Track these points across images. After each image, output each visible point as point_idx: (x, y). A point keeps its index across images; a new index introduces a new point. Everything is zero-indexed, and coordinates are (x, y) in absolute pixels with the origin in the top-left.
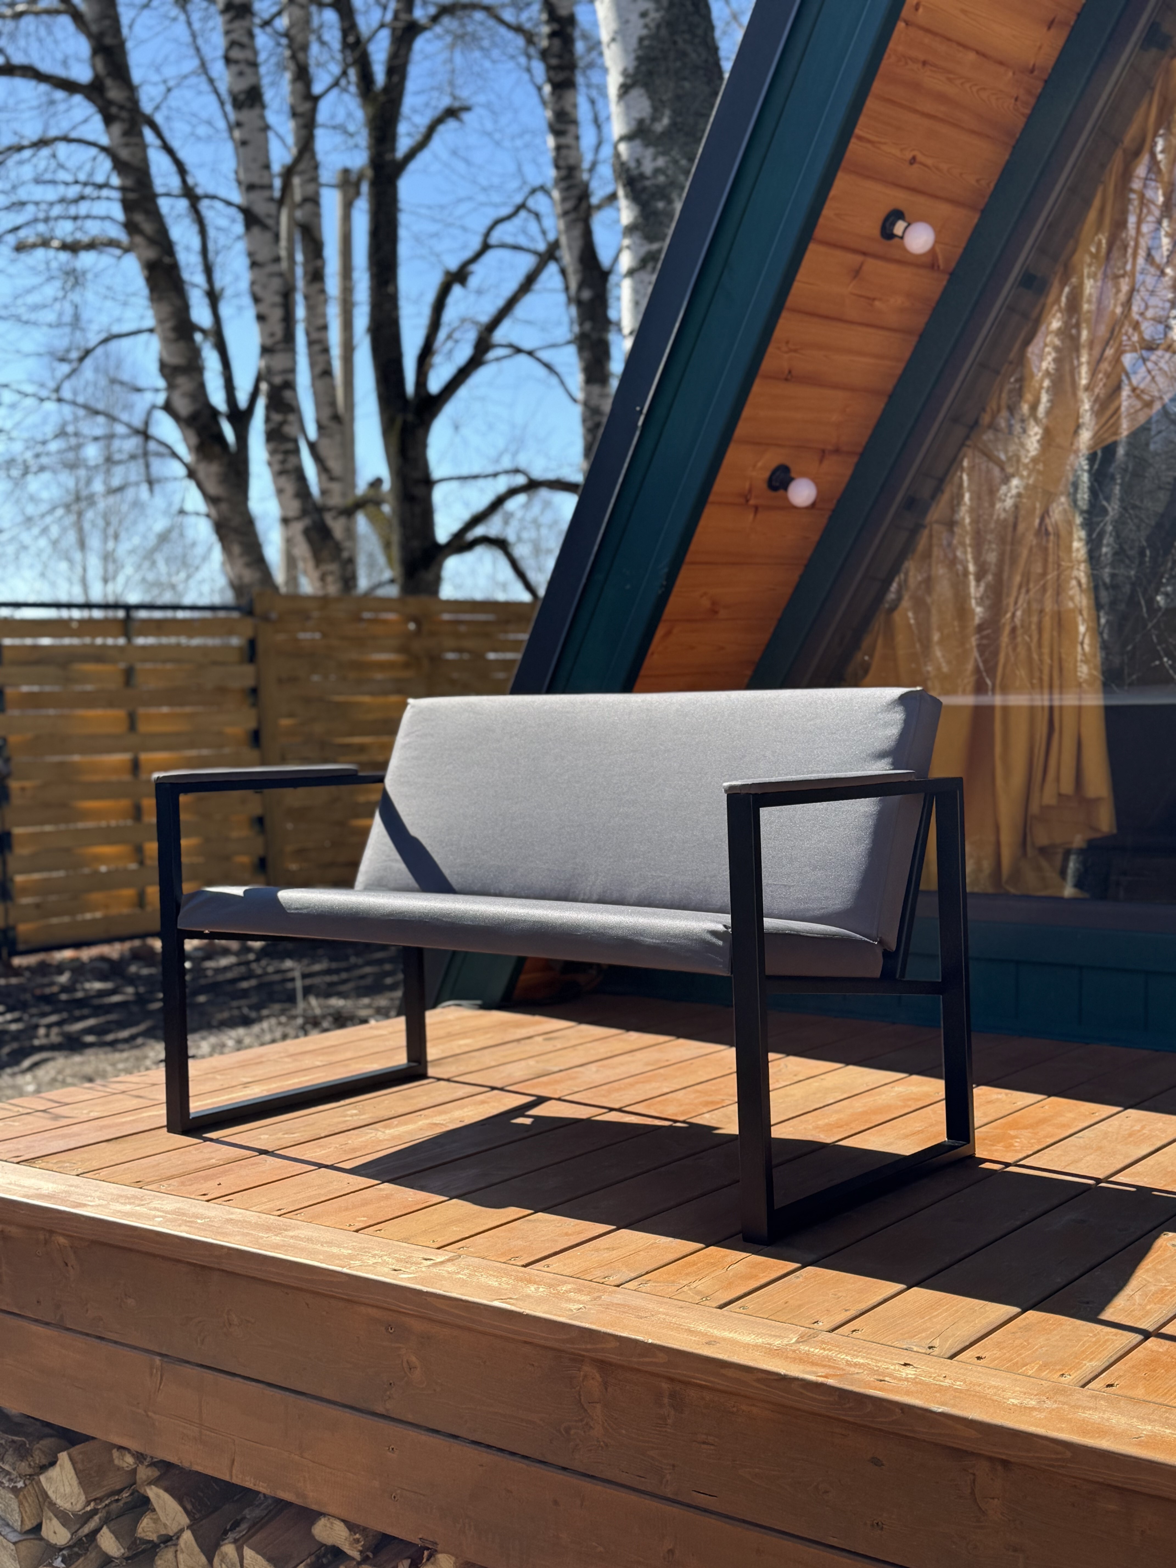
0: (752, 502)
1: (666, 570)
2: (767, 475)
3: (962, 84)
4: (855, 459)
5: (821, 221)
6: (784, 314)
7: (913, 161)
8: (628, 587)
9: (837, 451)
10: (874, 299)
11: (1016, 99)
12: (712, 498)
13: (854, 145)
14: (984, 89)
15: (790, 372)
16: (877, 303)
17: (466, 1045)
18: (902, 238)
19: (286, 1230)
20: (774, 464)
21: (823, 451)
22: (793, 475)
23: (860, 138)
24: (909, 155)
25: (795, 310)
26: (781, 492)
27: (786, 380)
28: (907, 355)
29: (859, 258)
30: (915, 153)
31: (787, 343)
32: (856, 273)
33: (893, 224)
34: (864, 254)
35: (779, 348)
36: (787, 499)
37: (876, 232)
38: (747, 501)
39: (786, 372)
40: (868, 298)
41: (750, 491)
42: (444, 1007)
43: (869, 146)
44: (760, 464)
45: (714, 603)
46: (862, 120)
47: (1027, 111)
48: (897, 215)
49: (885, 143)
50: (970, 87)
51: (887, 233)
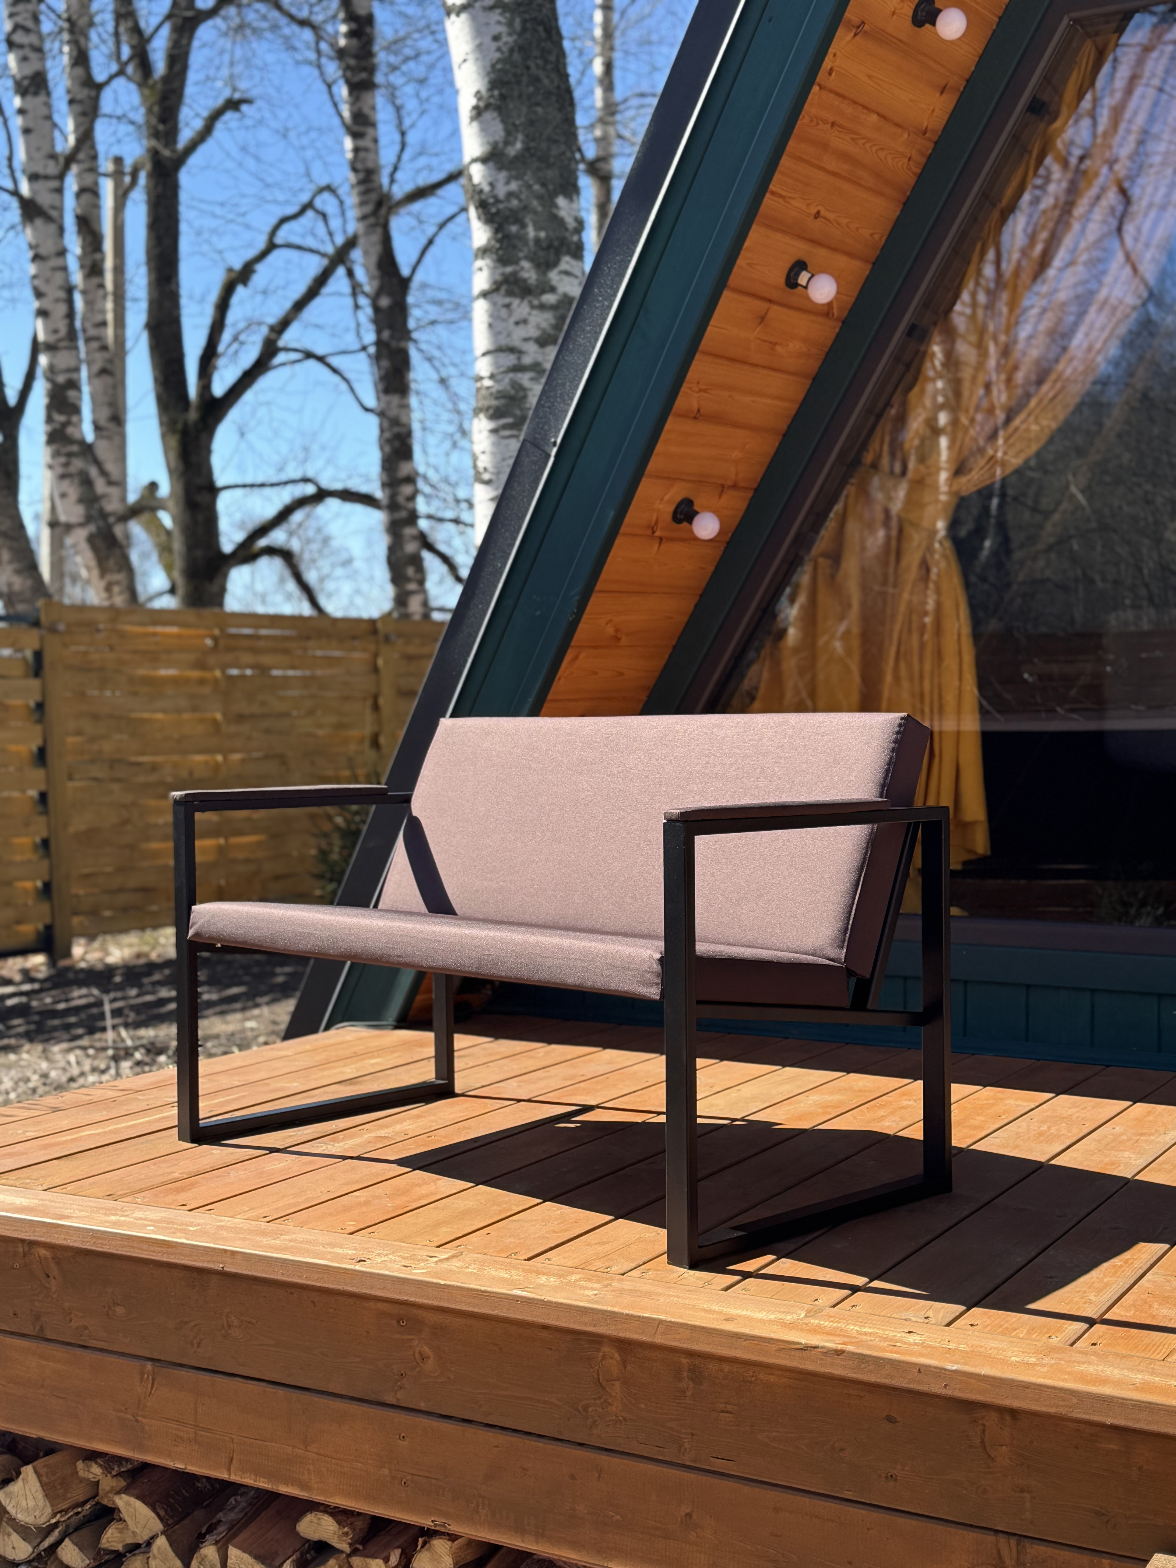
0: (657, 534)
1: (577, 598)
2: (671, 508)
3: (864, 144)
4: (750, 494)
5: (735, 269)
6: (698, 356)
7: (817, 215)
8: (538, 613)
9: (735, 486)
10: (776, 344)
11: (909, 159)
12: (623, 529)
13: (768, 199)
14: (882, 149)
15: (699, 410)
16: (778, 348)
17: (377, 1064)
18: (806, 287)
19: (281, 1235)
20: (678, 499)
21: (723, 486)
22: (696, 508)
23: (773, 193)
24: (814, 210)
25: (705, 353)
26: (685, 524)
27: (695, 418)
28: (801, 397)
29: (766, 305)
30: (820, 208)
31: (698, 383)
32: (762, 319)
33: (798, 275)
34: (770, 301)
35: (690, 388)
36: (692, 532)
37: (782, 280)
38: (654, 532)
39: (696, 410)
40: (771, 343)
41: (656, 523)
42: (338, 1029)
43: (781, 200)
44: (666, 498)
45: (617, 631)
46: (777, 176)
47: (918, 171)
48: (800, 266)
49: (794, 198)
50: (871, 147)
51: (791, 282)
